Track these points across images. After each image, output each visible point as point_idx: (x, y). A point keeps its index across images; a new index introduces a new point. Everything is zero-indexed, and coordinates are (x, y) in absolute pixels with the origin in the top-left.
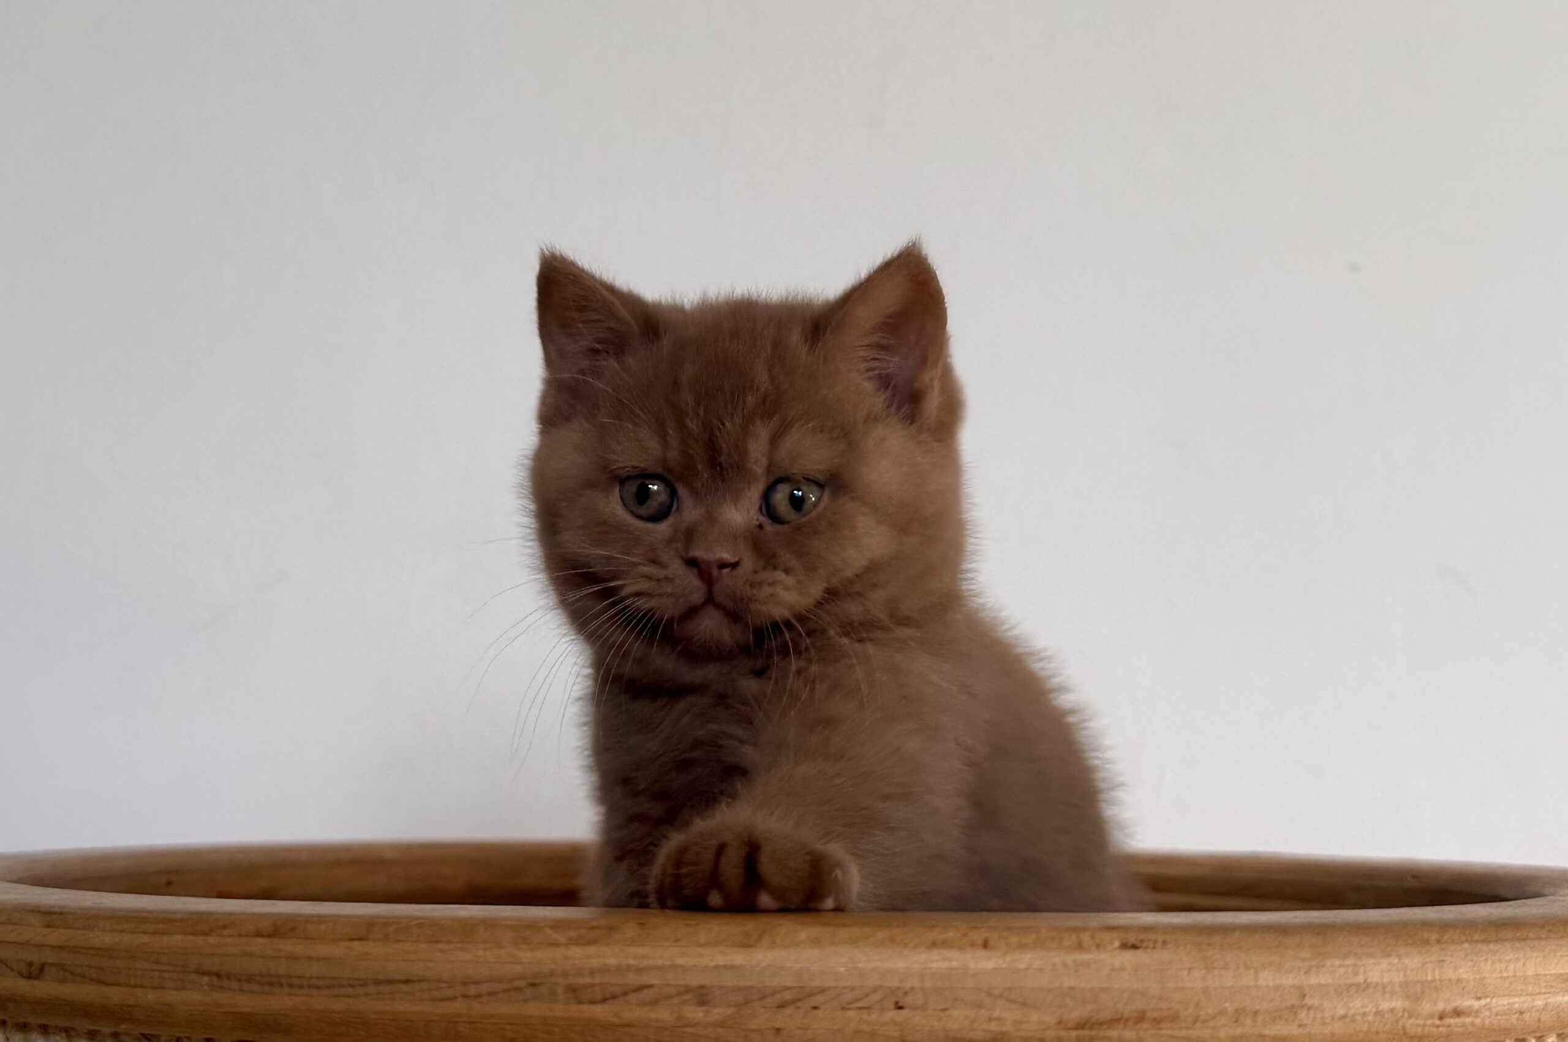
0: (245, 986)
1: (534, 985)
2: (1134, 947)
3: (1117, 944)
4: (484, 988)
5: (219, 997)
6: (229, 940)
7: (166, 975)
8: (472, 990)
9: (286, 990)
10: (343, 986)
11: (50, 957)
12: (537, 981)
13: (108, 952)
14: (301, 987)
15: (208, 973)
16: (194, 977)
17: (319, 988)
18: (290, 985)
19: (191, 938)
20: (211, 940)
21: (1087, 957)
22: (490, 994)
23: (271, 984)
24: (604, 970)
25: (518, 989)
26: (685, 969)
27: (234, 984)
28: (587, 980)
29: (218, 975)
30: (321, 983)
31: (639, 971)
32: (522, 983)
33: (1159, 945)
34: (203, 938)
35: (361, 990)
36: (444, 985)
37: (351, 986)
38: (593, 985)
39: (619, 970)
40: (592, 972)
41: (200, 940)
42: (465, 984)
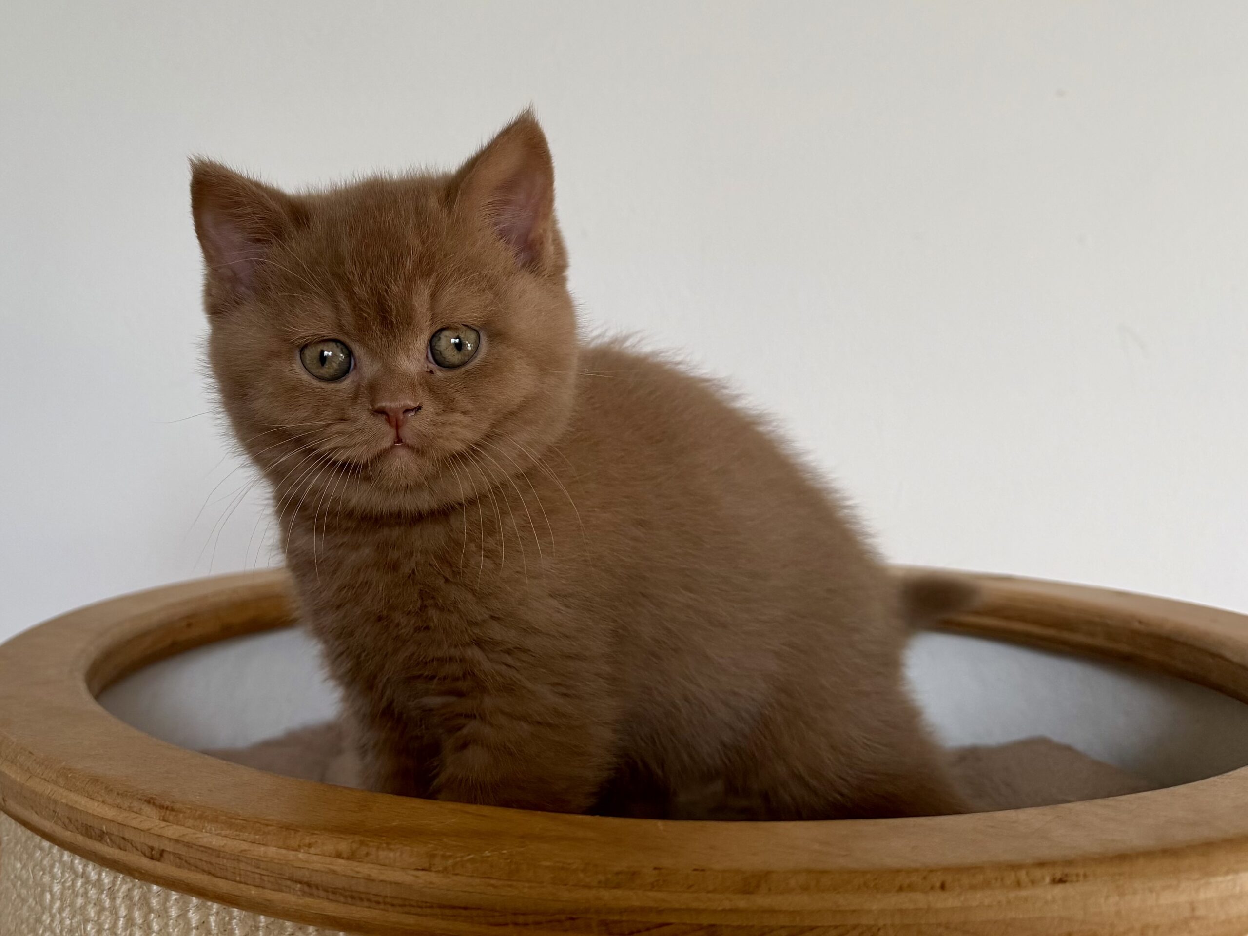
0: (331, 897)
1: (572, 919)
2: (1061, 881)
3: (1048, 880)
4: (531, 919)
5: (309, 900)
6: (315, 858)
7: (265, 878)
8: (521, 919)
9: (366, 904)
10: (413, 906)
11: (169, 847)
12: (574, 916)
13: (217, 852)
14: (378, 903)
15: (300, 883)
16: (289, 883)
17: (393, 905)
18: (369, 900)
19: (283, 851)
20: (301, 855)
21: (1024, 893)
22: (538, 923)
23: (352, 897)
24: (632, 910)
25: (559, 921)
26: (698, 911)
27: (322, 894)
28: (616, 918)
29: (309, 885)
30: (395, 902)
31: (660, 912)
32: (563, 917)
33: (1081, 878)
34: (293, 853)
35: (429, 911)
36: (497, 914)
37: (421, 907)
38: (620, 922)
39: (643, 910)
40: (621, 912)
41: (291, 855)
42: (515, 914)
